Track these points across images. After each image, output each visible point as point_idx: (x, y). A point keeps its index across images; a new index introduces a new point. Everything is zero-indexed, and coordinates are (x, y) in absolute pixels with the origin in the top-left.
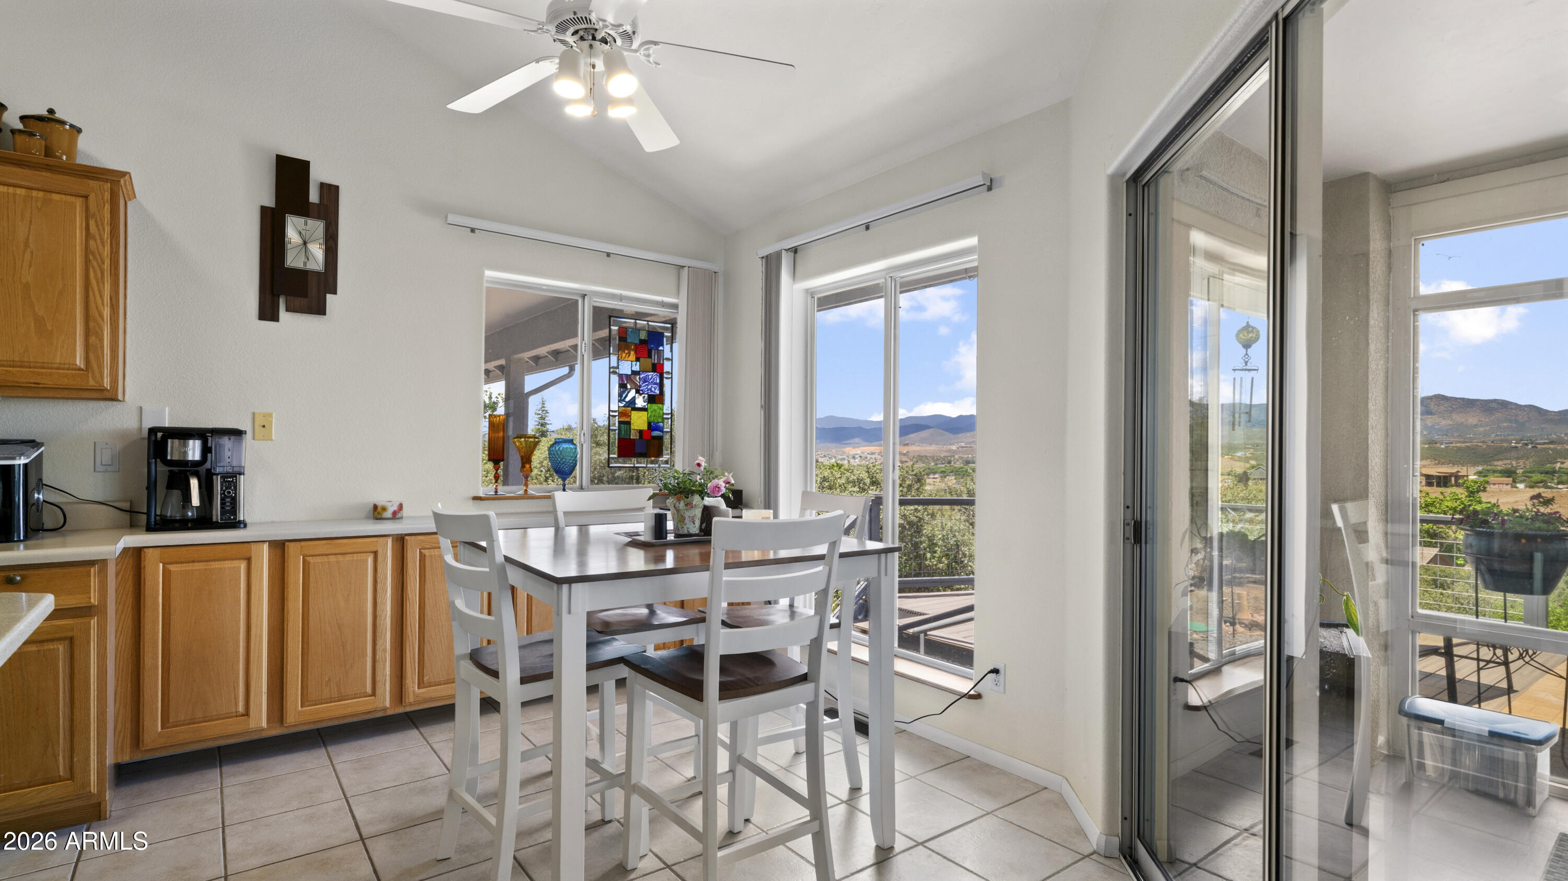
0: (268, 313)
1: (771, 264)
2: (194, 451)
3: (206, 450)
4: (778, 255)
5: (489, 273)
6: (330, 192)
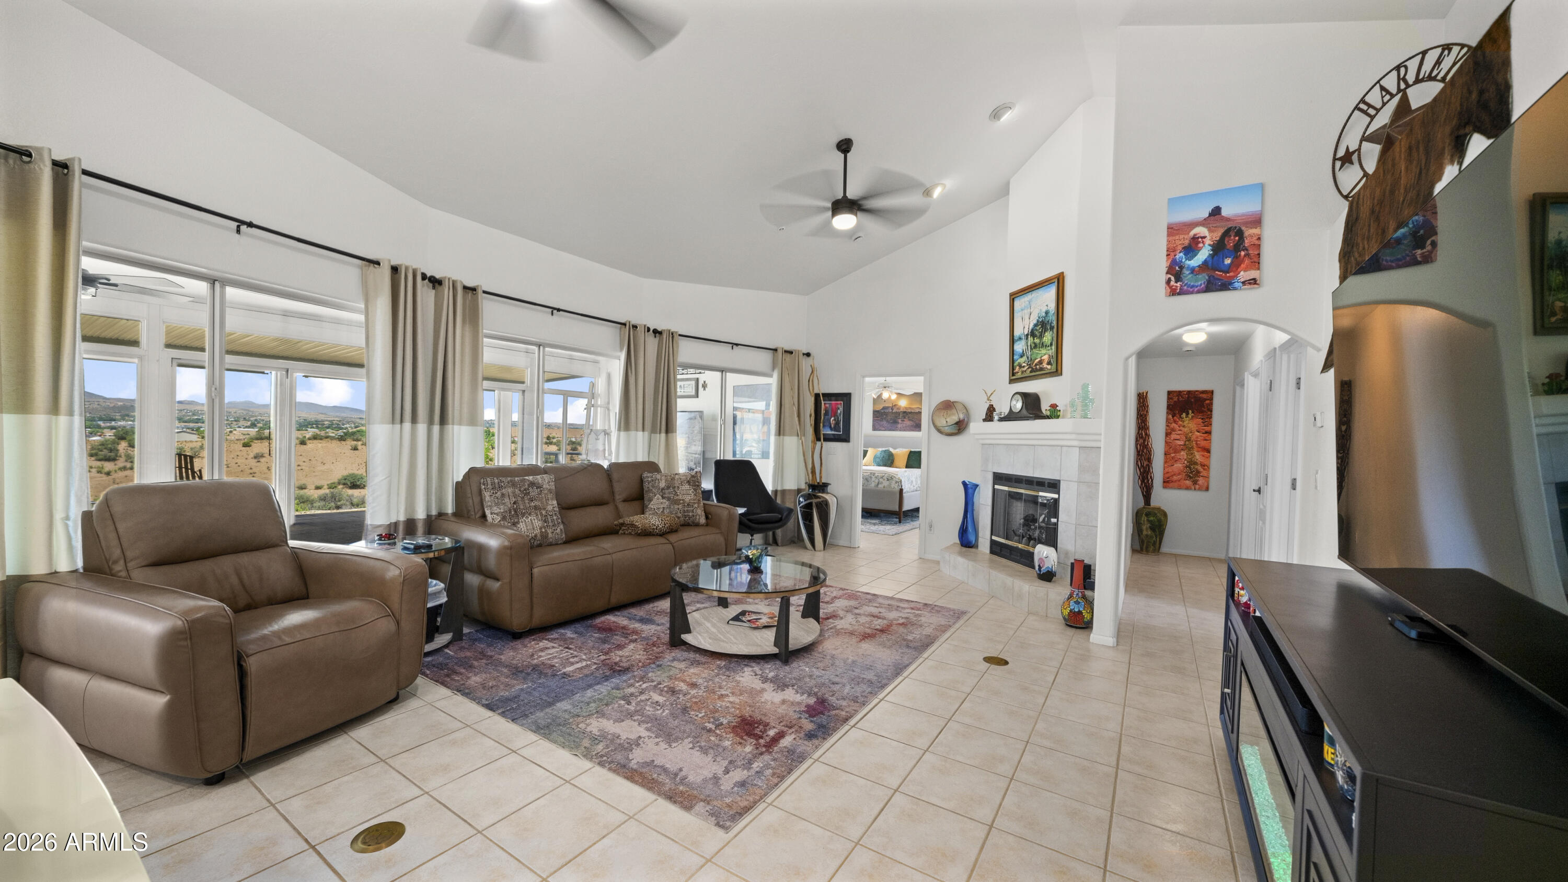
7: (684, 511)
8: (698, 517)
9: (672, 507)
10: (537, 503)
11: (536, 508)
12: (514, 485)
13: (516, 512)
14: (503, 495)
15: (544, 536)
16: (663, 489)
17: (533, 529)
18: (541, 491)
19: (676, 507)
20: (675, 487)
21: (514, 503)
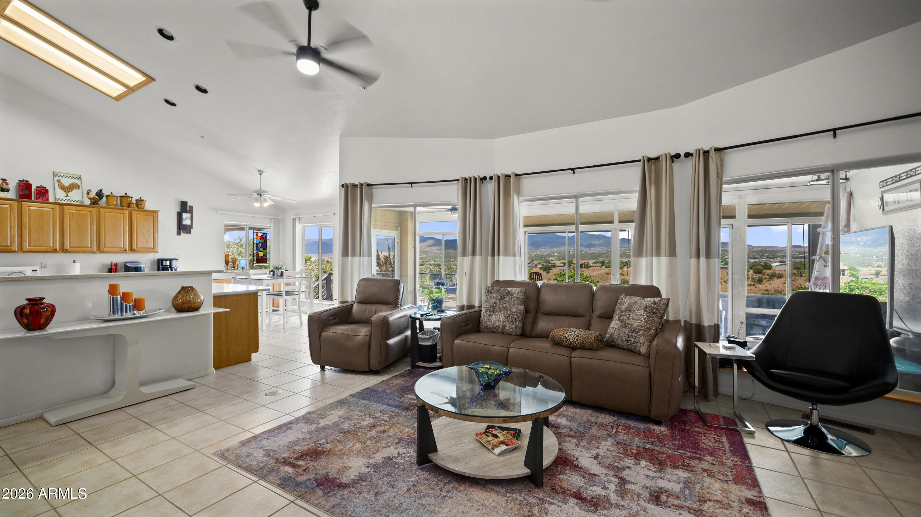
0: (178, 234)
1: (294, 220)
2: (168, 263)
3: (170, 263)
4: (296, 218)
5: (225, 222)
6: (191, 207)
7: (628, 336)
8: (639, 345)
9: (621, 330)
10: (507, 305)
11: (505, 308)
12: (498, 292)
13: (493, 309)
14: (491, 297)
15: (504, 327)
16: (623, 311)
17: (499, 321)
18: (512, 298)
19: (624, 330)
20: (631, 310)
21: (495, 303)
